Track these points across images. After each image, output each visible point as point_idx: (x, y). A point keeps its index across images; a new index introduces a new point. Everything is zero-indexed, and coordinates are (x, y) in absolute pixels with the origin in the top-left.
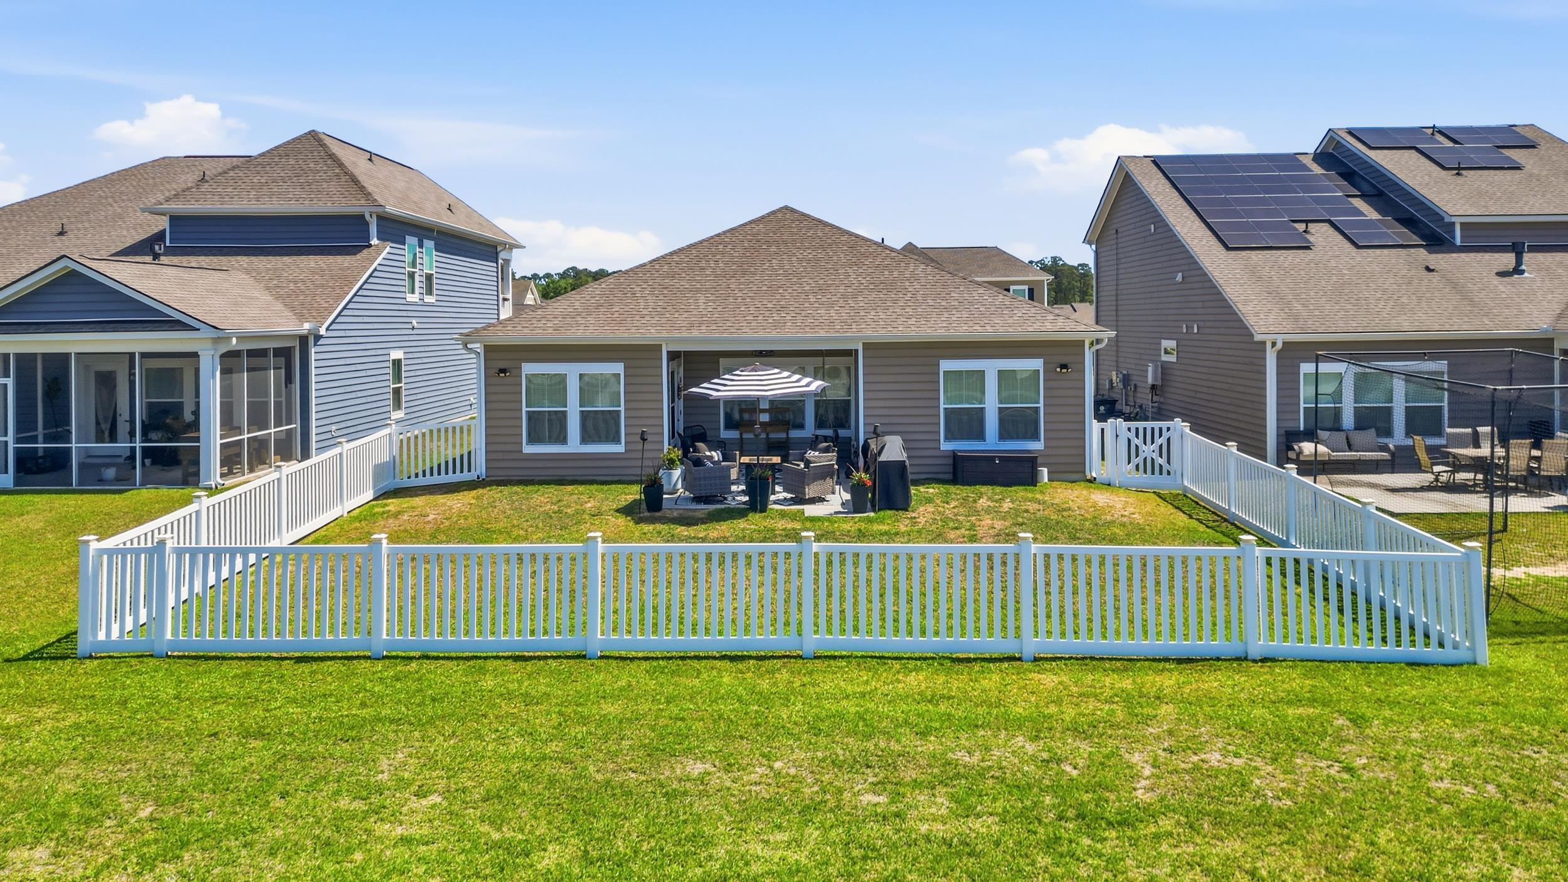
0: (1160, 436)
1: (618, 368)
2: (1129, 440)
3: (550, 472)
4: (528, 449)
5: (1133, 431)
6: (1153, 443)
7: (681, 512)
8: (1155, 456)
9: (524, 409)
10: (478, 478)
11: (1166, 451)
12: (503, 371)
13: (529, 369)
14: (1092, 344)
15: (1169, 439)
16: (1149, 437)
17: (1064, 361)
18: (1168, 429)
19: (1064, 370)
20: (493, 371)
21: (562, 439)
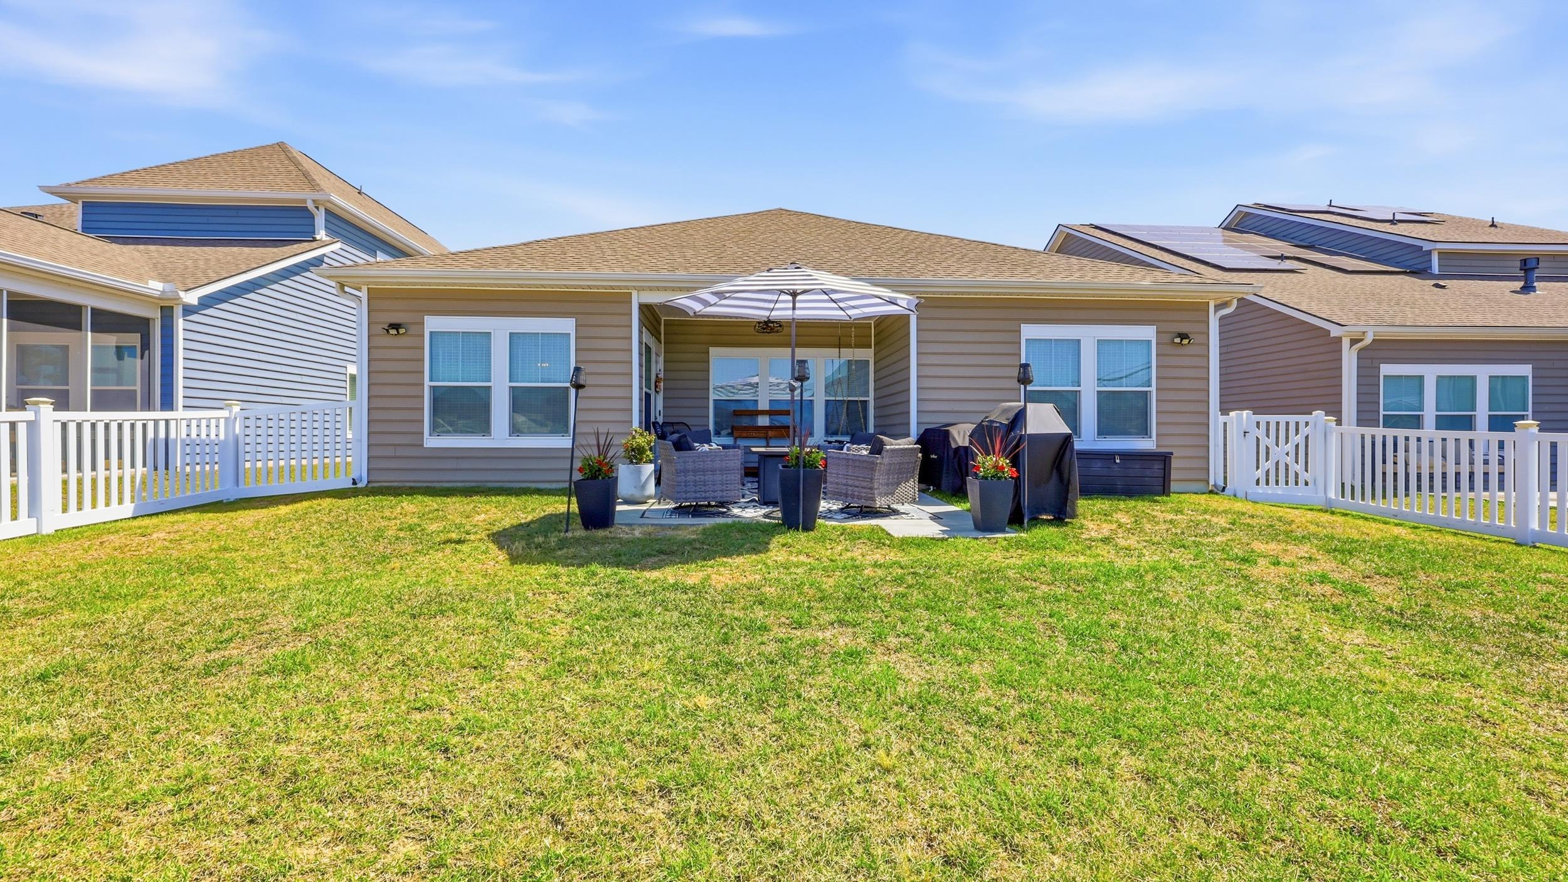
0: (1297, 433)
1: (567, 325)
2: (1258, 439)
3: (460, 476)
4: (432, 442)
5: (1263, 426)
6: (1287, 442)
7: (651, 529)
8: (1290, 460)
9: (427, 383)
10: (354, 482)
11: (1303, 452)
12: (396, 326)
13: (433, 323)
14: (1218, 307)
15: (1307, 438)
16: (1281, 435)
17: (1183, 328)
18: (1307, 424)
19: (1185, 342)
20: (379, 329)
21: (484, 428)
